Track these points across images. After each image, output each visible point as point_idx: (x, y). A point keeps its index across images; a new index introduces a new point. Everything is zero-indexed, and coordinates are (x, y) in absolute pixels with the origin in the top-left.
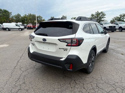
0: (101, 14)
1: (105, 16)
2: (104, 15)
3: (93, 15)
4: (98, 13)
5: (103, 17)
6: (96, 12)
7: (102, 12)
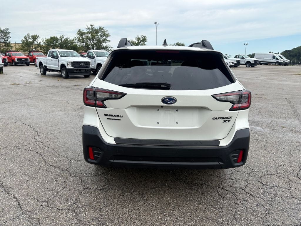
0: (100, 33)
1: (108, 39)
2: (107, 35)
3: (81, 33)
4: (92, 29)
5: (104, 40)
6: (89, 26)
7: (101, 28)
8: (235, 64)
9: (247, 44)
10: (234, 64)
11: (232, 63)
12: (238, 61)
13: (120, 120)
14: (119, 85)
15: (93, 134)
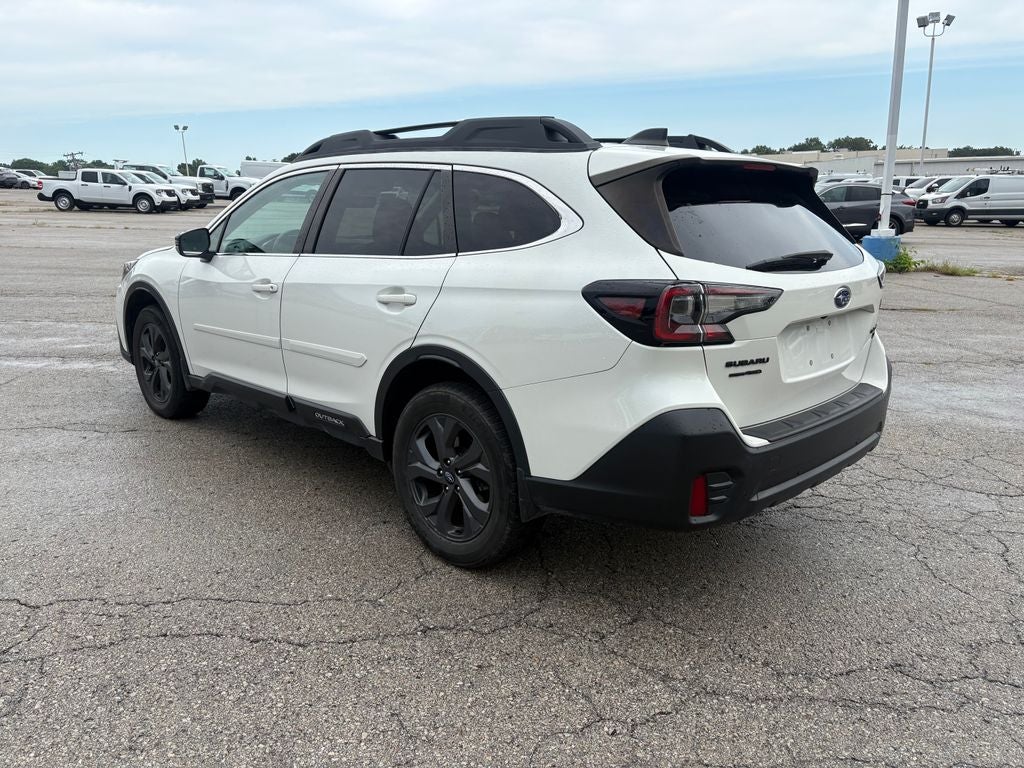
8: (201, 195)
9: (185, 128)
10: (197, 197)
11: (194, 192)
12: (206, 187)
13: (760, 371)
14: (747, 268)
15: (719, 430)
